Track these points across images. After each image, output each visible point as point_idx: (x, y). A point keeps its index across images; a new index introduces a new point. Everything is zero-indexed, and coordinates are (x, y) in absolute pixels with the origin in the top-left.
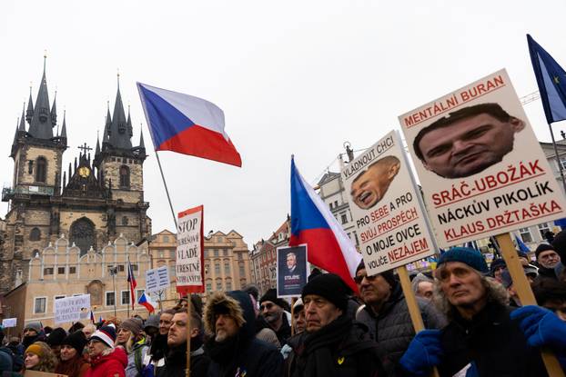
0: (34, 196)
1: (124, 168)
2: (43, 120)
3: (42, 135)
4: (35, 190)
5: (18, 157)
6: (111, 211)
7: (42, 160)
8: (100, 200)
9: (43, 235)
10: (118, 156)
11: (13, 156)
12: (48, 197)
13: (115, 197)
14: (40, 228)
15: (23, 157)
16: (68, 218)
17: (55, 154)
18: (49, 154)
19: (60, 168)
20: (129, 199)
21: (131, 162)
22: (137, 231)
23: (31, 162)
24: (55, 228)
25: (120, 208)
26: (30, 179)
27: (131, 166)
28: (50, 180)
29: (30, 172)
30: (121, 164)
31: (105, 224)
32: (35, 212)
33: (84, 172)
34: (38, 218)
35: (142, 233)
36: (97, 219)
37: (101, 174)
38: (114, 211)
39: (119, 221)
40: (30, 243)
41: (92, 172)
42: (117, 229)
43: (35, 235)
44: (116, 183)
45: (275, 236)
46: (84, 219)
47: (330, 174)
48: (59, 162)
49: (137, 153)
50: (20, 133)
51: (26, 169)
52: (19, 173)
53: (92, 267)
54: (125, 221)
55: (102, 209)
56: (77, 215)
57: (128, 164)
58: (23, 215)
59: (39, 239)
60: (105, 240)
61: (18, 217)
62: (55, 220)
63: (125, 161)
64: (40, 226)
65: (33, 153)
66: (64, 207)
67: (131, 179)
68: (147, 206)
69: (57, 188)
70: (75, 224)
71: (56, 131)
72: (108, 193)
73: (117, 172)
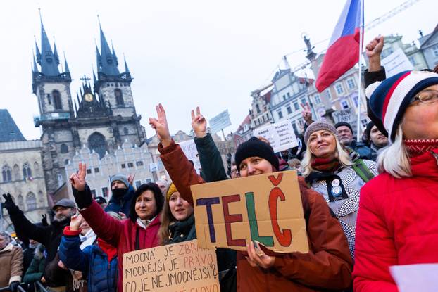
0: (57, 121)
1: (117, 91)
2: (49, 61)
3: (51, 73)
4: (56, 116)
5: (38, 92)
6: (114, 125)
7: (56, 93)
8: (104, 118)
9: (70, 149)
10: (110, 81)
11: (35, 92)
12: (66, 120)
13: (115, 114)
14: (67, 144)
15: (42, 92)
16: (85, 134)
17: (64, 86)
18: (60, 87)
19: (70, 97)
20: (126, 114)
21: (121, 85)
22: (136, 137)
23: (49, 96)
24: (77, 143)
25: (120, 121)
26: (51, 108)
27: (122, 88)
28: (66, 107)
29: (50, 103)
30: (114, 87)
31: (112, 135)
32: (60, 132)
33: (89, 98)
34: (63, 136)
35: (140, 138)
36: (105, 131)
37: (101, 98)
38: (116, 124)
39: (121, 131)
40: (62, 155)
41: (94, 97)
42: (122, 138)
43: (64, 149)
44: (114, 103)
45: (241, 128)
46: (96, 133)
47: (281, 71)
48: (69, 92)
49: (124, 77)
50: (35, 74)
51: (46, 100)
52: (42, 105)
53: (110, 166)
54: (126, 131)
55: (108, 124)
56: (91, 131)
57: (119, 87)
58: (52, 135)
59: (68, 152)
60: (115, 147)
61: (49, 137)
62: (76, 137)
63: (117, 85)
64: (67, 142)
65: (49, 88)
66: (79, 125)
67: (124, 98)
68: (140, 118)
69: (71, 112)
70: (91, 138)
71: (61, 69)
72: (109, 111)
73: (113, 94)
